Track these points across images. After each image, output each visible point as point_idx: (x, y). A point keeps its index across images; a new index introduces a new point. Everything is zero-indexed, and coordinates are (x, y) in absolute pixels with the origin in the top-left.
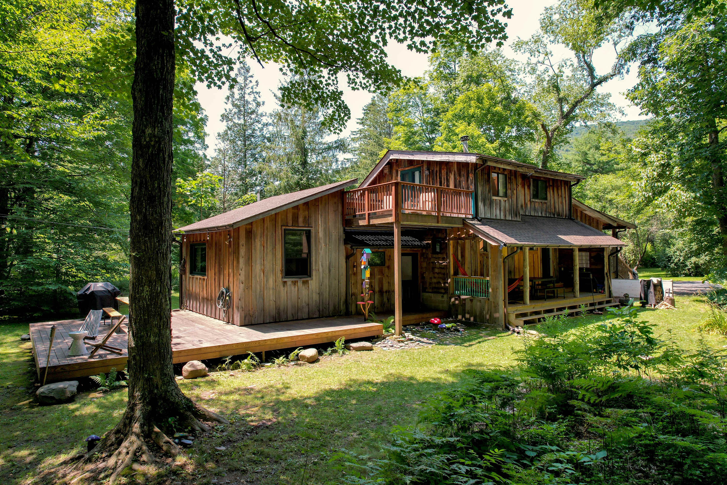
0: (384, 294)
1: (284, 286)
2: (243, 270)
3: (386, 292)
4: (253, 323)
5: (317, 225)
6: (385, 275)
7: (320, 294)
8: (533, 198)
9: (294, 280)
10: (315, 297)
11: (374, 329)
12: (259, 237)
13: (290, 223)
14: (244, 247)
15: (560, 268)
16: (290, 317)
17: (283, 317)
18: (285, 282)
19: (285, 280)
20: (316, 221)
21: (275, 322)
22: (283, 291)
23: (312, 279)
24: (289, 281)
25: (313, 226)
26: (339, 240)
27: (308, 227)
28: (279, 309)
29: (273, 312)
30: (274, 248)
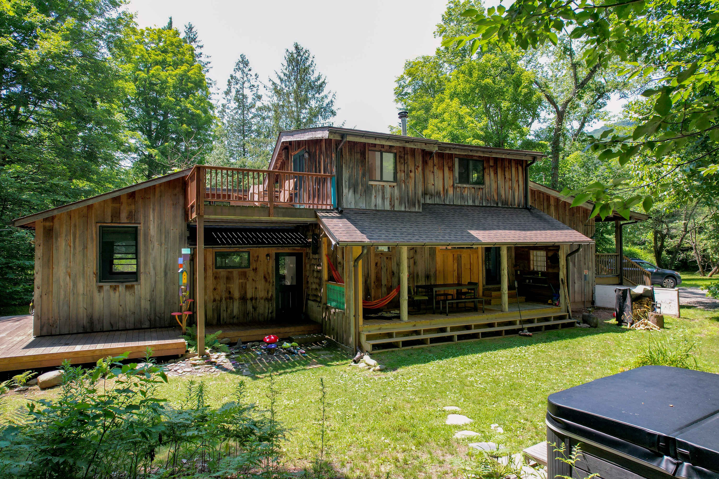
0: (249, 302)
1: (99, 291)
2: (40, 273)
3: (252, 299)
4: (53, 333)
5: (146, 222)
6: (250, 279)
7: (152, 301)
8: (460, 182)
9: (113, 284)
10: (145, 304)
11: (170, 347)
12: (63, 235)
13: (109, 220)
14: (41, 247)
15: (516, 271)
16: (106, 326)
17: (98, 327)
18: (101, 287)
19: (101, 284)
20: (146, 217)
21: (85, 332)
22: (98, 298)
23: (140, 284)
24: (106, 286)
25: (142, 222)
26: (181, 238)
27: (135, 223)
28: (92, 316)
29: (85, 321)
30: (85, 247)
